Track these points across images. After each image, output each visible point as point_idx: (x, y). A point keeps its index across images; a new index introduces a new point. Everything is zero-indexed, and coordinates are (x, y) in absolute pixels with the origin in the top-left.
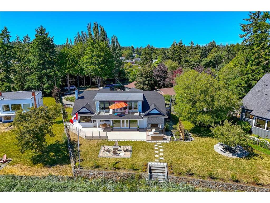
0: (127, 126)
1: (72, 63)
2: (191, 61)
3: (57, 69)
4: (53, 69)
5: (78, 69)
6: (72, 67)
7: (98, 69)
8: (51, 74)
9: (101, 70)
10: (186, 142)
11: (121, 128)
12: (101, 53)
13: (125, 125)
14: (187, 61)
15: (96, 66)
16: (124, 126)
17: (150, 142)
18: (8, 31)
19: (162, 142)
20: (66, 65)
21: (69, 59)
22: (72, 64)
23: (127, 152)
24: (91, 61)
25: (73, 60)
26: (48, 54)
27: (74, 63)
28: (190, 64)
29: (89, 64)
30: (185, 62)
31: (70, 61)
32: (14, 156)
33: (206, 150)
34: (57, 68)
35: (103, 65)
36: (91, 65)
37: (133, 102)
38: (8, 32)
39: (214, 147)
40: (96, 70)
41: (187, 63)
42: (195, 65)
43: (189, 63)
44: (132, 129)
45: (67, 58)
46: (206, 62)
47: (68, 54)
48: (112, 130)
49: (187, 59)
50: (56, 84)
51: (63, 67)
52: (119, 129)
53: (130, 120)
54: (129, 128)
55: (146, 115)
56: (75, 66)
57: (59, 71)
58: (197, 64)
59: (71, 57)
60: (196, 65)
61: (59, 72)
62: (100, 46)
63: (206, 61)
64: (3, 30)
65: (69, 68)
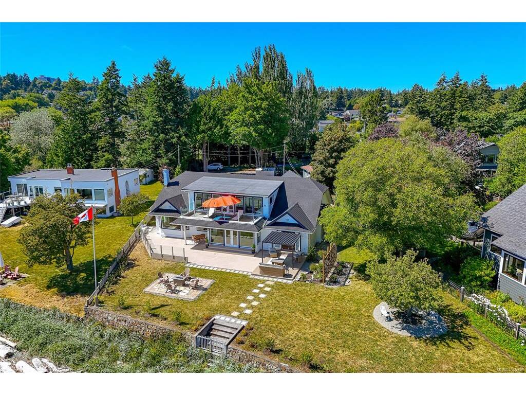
0: (235, 243)
1: (210, 122)
2: (476, 119)
3: (184, 133)
4: (178, 133)
5: (219, 133)
6: (210, 129)
7: (254, 134)
8: (174, 140)
9: (259, 136)
10: (328, 287)
11: (224, 245)
12: (262, 103)
13: (232, 241)
14: (464, 119)
15: (251, 128)
16: (229, 242)
17: (256, 277)
18: (117, 67)
19: (280, 280)
20: (198, 127)
21: (205, 114)
22: (210, 125)
23: (196, 291)
24: (243, 119)
25: (213, 117)
26: (170, 106)
27: (214, 122)
28: (470, 125)
29: (239, 124)
30: (459, 121)
31: (206, 119)
32: (34, 271)
33: (353, 308)
34: (184, 131)
35: (262, 127)
36: (241, 126)
37: (253, 197)
38: (117, 70)
39: (377, 307)
40: (250, 134)
41: (465, 124)
42: (483, 127)
43: (469, 122)
44: (243, 249)
45: (202, 114)
46: (516, 121)
47: (205, 106)
48: (207, 247)
49: (464, 113)
50: (181, 160)
51: (194, 129)
52: (220, 246)
53: (241, 232)
54: (239, 247)
55: (272, 225)
56: (216, 127)
57: (186, 135)
58: (489, 126)
59: (209, 112)
60: (487, 128)
61: (186, 137)
62: (261, 91)
63: (516, 119)
64: (109, 67)
65: (203, 131)
